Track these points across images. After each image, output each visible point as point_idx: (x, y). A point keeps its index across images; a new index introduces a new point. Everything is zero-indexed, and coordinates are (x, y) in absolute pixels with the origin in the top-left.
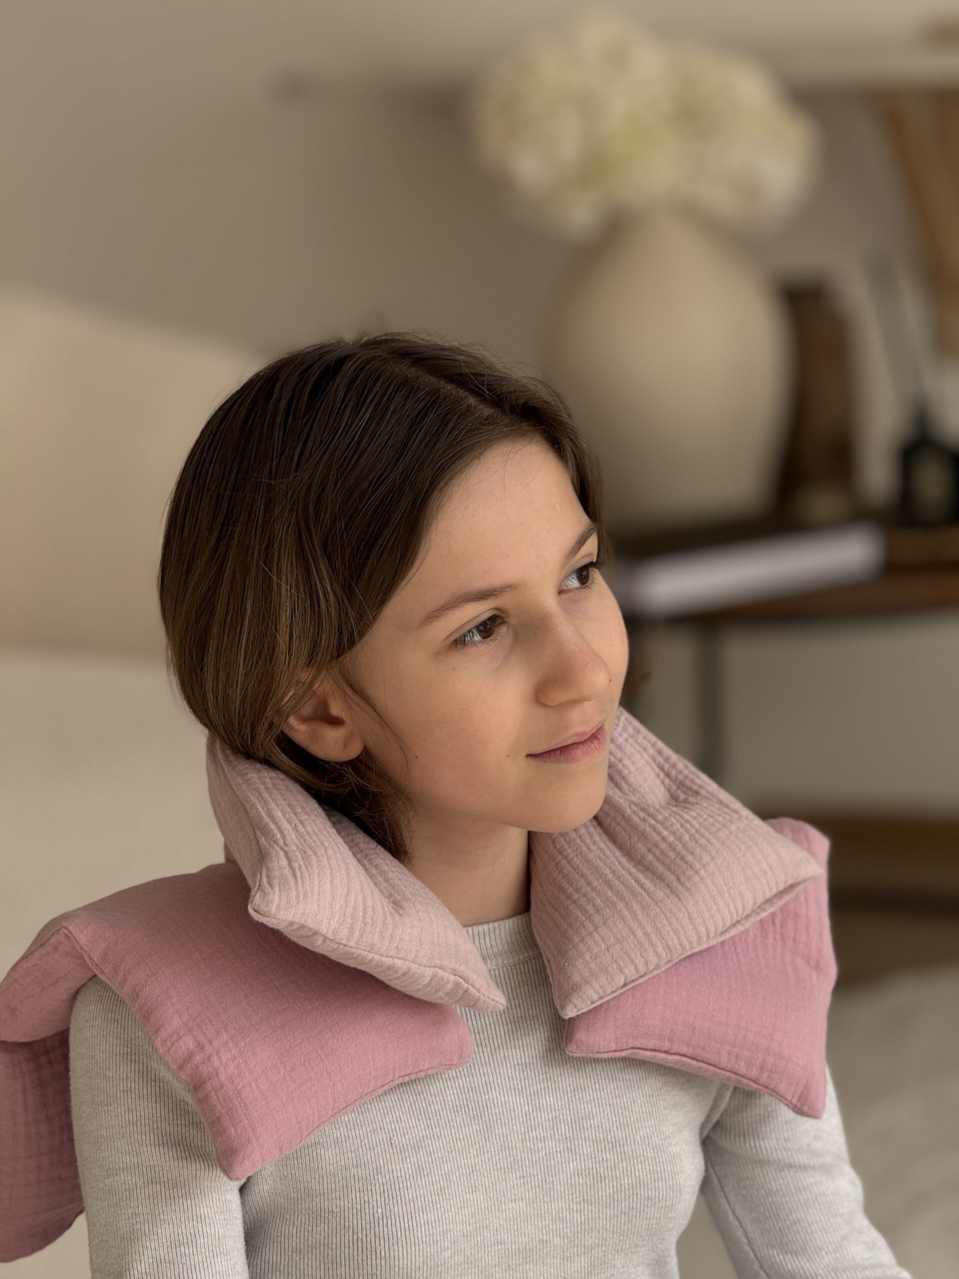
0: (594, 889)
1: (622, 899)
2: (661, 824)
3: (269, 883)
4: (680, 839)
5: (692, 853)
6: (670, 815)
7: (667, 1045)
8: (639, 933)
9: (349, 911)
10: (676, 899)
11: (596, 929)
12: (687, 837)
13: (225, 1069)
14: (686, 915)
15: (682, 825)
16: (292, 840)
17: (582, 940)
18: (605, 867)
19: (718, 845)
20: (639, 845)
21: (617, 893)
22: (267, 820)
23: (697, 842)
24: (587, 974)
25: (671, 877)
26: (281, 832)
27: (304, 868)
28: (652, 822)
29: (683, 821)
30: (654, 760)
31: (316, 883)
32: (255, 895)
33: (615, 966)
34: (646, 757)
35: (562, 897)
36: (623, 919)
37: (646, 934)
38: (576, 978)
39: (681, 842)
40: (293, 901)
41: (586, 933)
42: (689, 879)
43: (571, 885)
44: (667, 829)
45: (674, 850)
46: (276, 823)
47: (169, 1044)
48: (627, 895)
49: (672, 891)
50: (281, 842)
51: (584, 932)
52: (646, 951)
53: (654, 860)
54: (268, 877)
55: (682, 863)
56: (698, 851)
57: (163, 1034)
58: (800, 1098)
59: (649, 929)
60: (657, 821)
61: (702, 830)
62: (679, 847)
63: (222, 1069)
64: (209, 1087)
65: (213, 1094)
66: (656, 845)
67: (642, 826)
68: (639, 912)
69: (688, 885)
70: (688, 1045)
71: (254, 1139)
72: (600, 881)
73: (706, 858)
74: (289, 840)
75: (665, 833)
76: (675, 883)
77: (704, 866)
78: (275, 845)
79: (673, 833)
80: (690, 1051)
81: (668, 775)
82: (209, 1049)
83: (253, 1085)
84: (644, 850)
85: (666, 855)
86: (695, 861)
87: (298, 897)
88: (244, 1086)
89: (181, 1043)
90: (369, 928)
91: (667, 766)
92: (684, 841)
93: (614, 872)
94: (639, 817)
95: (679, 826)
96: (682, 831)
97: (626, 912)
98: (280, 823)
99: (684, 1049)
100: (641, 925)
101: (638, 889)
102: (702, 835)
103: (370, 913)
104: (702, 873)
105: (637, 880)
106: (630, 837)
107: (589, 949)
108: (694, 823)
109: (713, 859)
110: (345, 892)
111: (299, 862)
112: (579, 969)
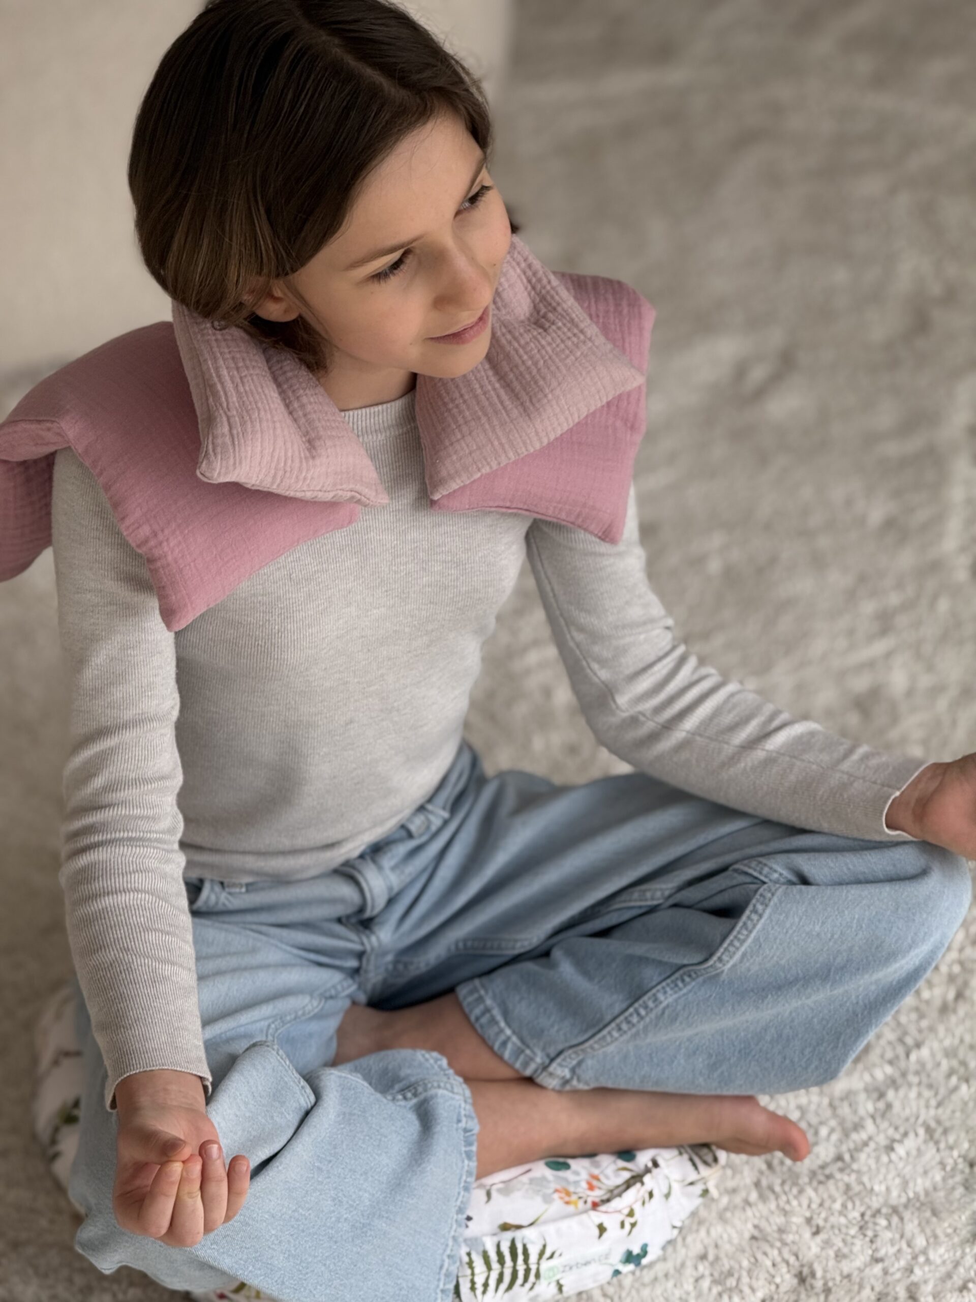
0: (465, 402)
1: (486, 414)
2: (523, 348)
3: (214, 450)
4: (536, 364)
5: (544, 379)
6: (531, 339)
7: (508, 504)
8: (496, 443)
9: (273, 465)
10: (527, 418)
11: (463, 437)
12: (542, 362)
13: (172, 553)
14: (534, 430)
15: (539, 351)
16: (233, 403)
17: (452, 444)
18: (475, 381)
19: (564, 372)
20: (504, 363)
21: (482, 408)
22: (216, 379)
23: (549, 368)
24: (452, 472)
25: (526, 398)
26: (226, 394)
27: (241, 435)
28: (516, 345)
29: (540, 347)
30: (525, 273)
31: (249, 448)
32: (202, 462)
33: (475, 467)
34: (518, 271)
35: (440, 403)
36: (485, 431)
37: (501, 444)
38: (444, 473)
39: (536, 367)
40: (231, 468)
41: (455, 440)
42: (539, 401)
43: (448, 393)
44: (526, 353)
45: (530, 373)
46: (222, 384)
47: (131, 530)
48: (490, 410)
49: (525, 410)
50: (225, 405)
51: (453, 439)
52: (499, 456)
53: (514, 380)
54: (213, 443)
55: (534, 386)
56: (549, 377)
57: (128, 522)
58: (604, 532)
59: (504, 441)
60: (520, 345)
61: (554, 357)
62: (535, 372)
63: (170, 553)
64: (159, 564)
65: (161, 570)
66: (517, 366)
67: (508, 348)
68: (497, 427)
69: (537, 405)
70: (525, 503)
71: (189, 605)
72: (471, 395)
73: (554, 383)
74: (231, 405)
75: (525, 357)
76: (528, 404)
77: (552, 391)
78: (220, 408)
79: (531, 358)
80: (526, 507)
81: (534, 288)
82: (161, 537)
83: (192, 564)
84: (507, 369)
85: (524, 377)
86: (545, 386)
87: (235, 464)
88: (185, 566)
89: (140, 530)
90: (288, 475)
91: (534, 280)
92: (539, 367)
93: (482, 387)
94: (506, 339)
95: (536, 351)
96: (538, 356)
97: (487, 426)
98: (225, 384)
99: (521, 506)
100: (498, 438)
101: (499, 406)
102: (553, 362)
103: (289, 462)
104: (550, 396)
105: (498, 396)
106: (498, 355)
107: (456, 452)
108: (549, 349)
109: (559, 384)
110: (271, 450)
111: (238, 429)
112: (447, 467)
